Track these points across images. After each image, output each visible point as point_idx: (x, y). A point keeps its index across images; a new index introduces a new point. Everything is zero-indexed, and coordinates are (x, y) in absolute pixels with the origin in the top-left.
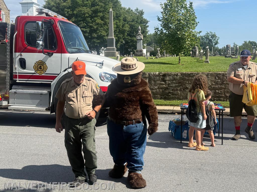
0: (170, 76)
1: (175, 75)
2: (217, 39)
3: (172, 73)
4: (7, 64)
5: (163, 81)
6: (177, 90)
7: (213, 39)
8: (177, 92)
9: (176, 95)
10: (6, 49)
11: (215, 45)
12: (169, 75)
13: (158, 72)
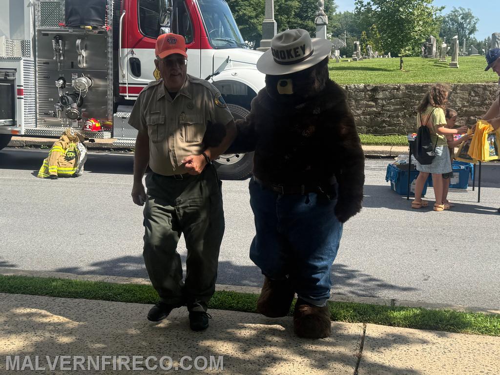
0: (386, 90)
1: (394, 89)
2: (473, 23)
3: (389, 86)
4: (108, 69)
5: (372, 101)
6: (398, 116)
7: (465, 21)
8: (398, 121)
9: (395, 125)
10: (106, 42)
11: (470, 33)
12: (384, 89)
13: (364, 84)
